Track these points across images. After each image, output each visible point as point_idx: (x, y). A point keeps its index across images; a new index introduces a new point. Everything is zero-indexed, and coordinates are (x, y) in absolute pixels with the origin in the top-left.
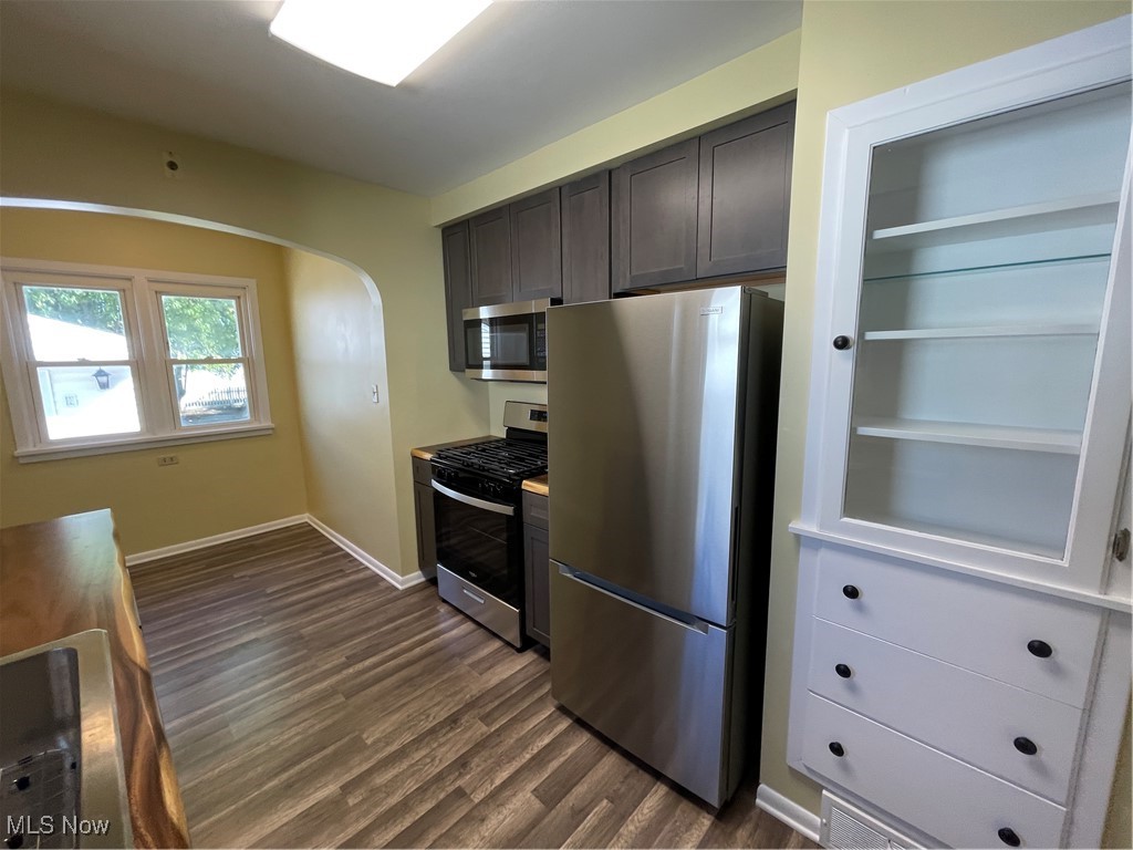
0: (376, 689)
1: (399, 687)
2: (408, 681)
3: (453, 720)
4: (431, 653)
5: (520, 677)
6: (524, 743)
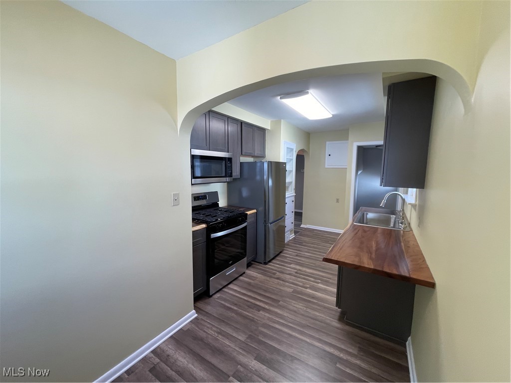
0: (273, 297)
1: (270, 292)
2: (265, 291)
3: (278, 278)
4: (250, 291)
5: (256, 271)
6: (278, 268)
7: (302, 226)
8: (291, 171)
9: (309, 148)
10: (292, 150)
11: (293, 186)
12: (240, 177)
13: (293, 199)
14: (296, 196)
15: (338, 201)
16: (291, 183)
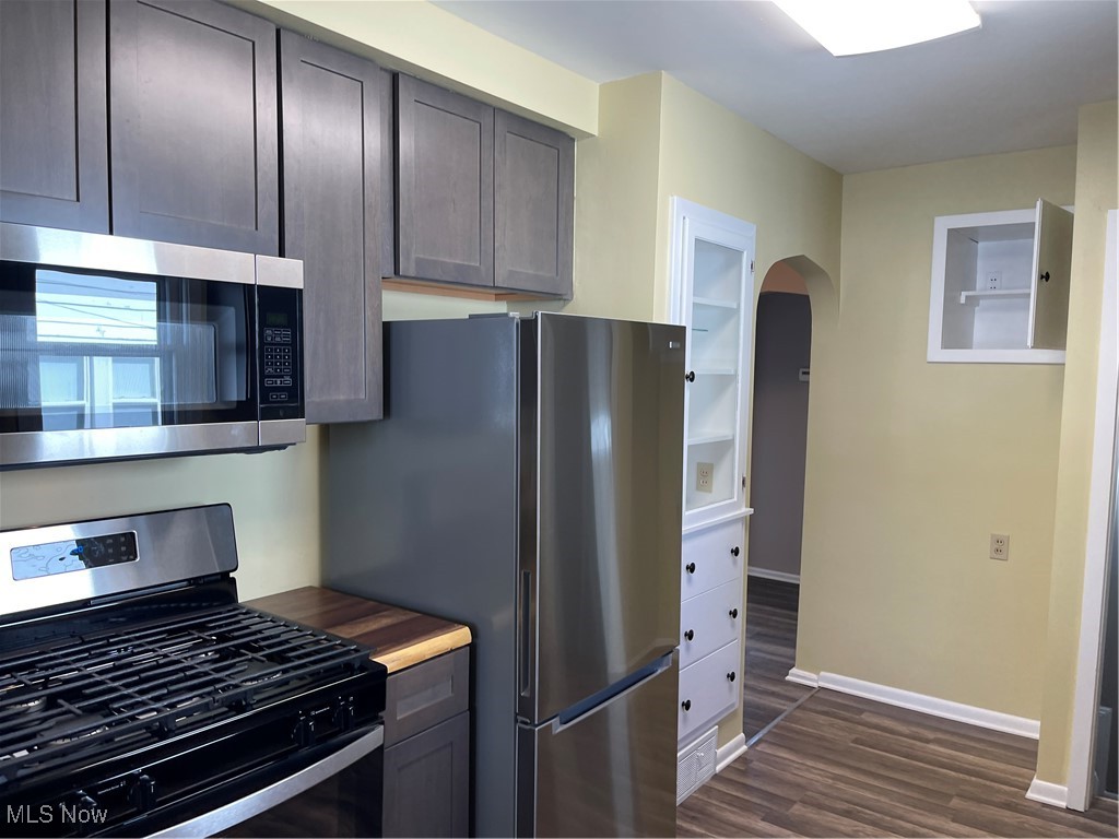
7: (796, 675)
8: (724, 381)
9: (834, 252)
10: (732, 256)
11: (738, 462)
12: (376, 413)
13: (739, 537)
14: (753, 524)
15: (999, 547)
16: (723, 447)
